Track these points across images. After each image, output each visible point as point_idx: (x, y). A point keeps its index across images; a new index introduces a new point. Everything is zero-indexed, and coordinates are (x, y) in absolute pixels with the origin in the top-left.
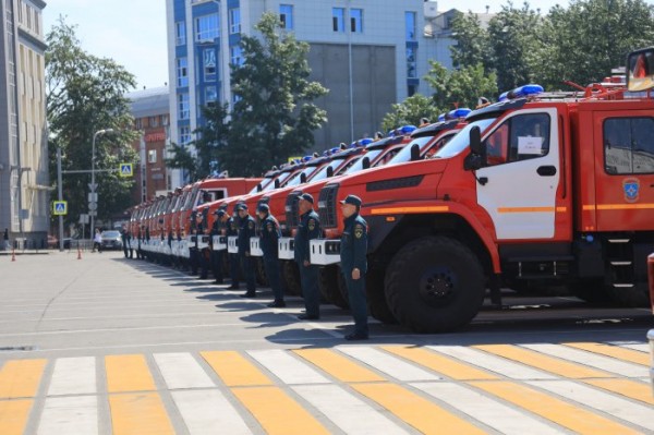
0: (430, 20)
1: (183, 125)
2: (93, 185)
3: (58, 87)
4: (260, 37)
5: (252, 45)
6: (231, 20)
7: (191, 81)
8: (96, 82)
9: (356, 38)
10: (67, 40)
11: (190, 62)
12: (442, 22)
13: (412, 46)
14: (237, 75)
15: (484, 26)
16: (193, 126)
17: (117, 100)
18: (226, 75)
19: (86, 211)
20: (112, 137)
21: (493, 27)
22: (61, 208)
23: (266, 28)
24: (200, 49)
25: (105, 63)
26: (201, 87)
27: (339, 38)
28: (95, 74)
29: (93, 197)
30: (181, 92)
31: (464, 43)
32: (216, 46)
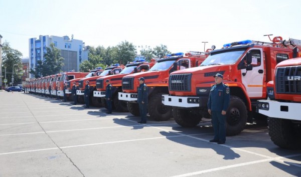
0: (84, 47)
1: (32, 65)
2: (13, 76)
3: (5, 55)
4: (50, 48)
5: (48, 49)
6: (43, 44)
7: (34, 56)
8: (14, 54)
9: (69, 49)
10: (7, 45)
11: (34, 52)
12: (86, 48)
13: (80, 52)
14: (45, 55)
15: (95, 49)
16: (34, 65)
17: (18, 58)
18: (42, 55)
19: (11, 82)
20: (17, 66)
21: (97, 49)
22: (6, 81)
23: (52, 46)
24: (36, 50)
25: (16, 50)
26: (36, 57)
27: (66, 49)
28: (13, 53)
29: (13, 79)
30: (32, 58)
31: (91, 52)
32: (40, 49)
